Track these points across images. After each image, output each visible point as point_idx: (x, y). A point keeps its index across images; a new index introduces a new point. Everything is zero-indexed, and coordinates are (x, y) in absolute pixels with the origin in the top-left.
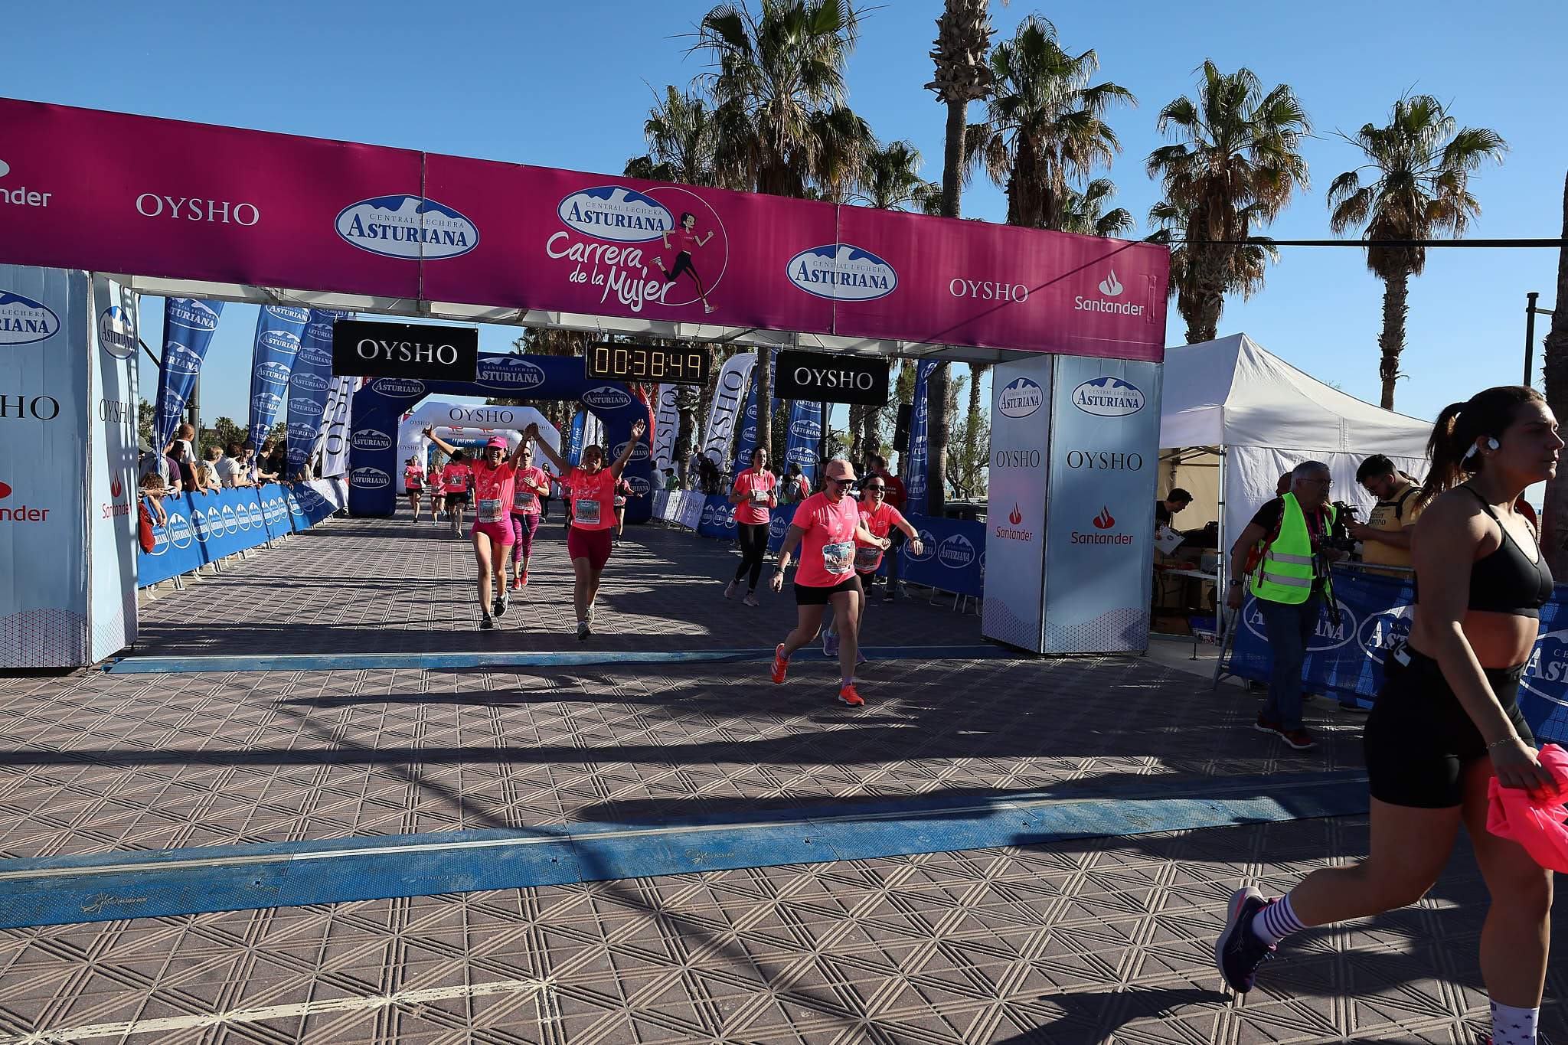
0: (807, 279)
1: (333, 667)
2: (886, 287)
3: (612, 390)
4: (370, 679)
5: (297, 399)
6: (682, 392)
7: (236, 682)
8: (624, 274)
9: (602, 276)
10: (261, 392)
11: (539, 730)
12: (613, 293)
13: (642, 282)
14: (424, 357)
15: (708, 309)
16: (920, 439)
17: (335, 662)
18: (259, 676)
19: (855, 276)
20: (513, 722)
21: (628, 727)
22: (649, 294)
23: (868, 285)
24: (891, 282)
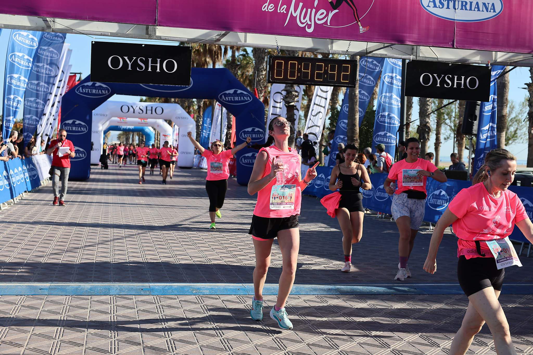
0: (435, 6)
1: (91, 293)
2: (494, 11)
3: (239, 91)
4: (119, 303)
5: (30, 99)
6: (289, 93)
7: (26, 304)
8: (301, 4)
9: (285, 6)
10: (9, 94)
11: (258, 348)
12: (293, 18)
13: (314, 10)
14: (154, 68)
15: (362, 29)
16: (487, 128)
17: (91, 289)
18: (41, 299)
19: (471, 3)
20: (236, 340)
21: (322, 346)
22: (319, 19)
23: (481, 9)
24: (498, 8)
